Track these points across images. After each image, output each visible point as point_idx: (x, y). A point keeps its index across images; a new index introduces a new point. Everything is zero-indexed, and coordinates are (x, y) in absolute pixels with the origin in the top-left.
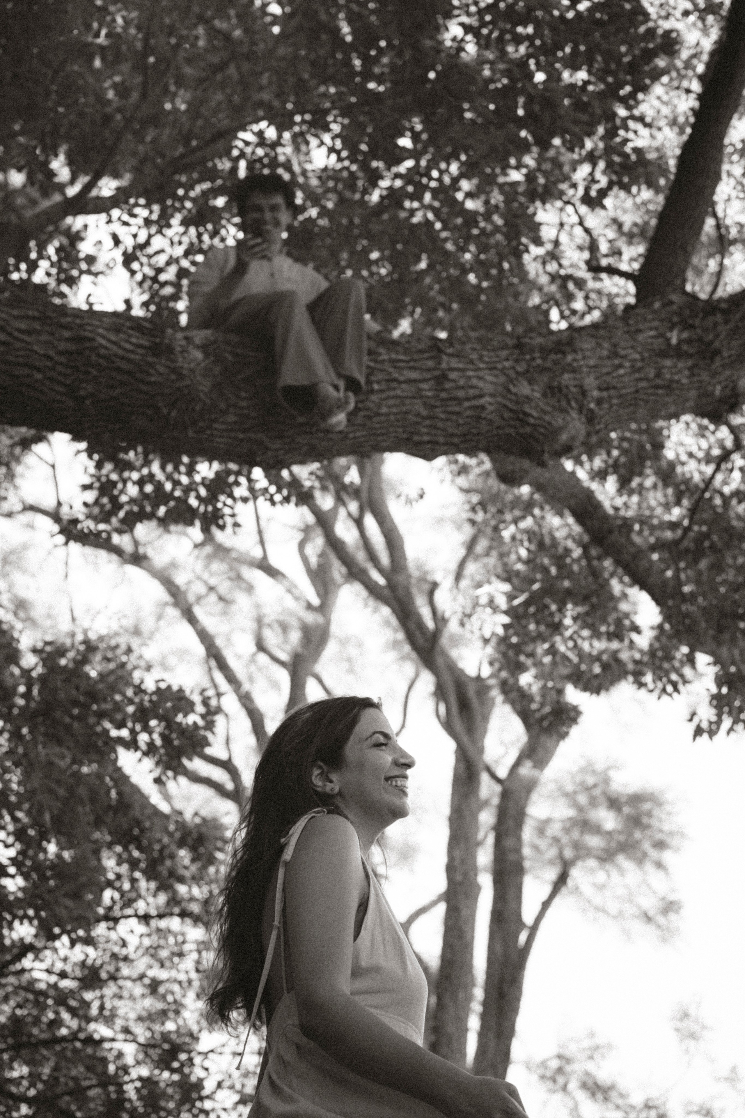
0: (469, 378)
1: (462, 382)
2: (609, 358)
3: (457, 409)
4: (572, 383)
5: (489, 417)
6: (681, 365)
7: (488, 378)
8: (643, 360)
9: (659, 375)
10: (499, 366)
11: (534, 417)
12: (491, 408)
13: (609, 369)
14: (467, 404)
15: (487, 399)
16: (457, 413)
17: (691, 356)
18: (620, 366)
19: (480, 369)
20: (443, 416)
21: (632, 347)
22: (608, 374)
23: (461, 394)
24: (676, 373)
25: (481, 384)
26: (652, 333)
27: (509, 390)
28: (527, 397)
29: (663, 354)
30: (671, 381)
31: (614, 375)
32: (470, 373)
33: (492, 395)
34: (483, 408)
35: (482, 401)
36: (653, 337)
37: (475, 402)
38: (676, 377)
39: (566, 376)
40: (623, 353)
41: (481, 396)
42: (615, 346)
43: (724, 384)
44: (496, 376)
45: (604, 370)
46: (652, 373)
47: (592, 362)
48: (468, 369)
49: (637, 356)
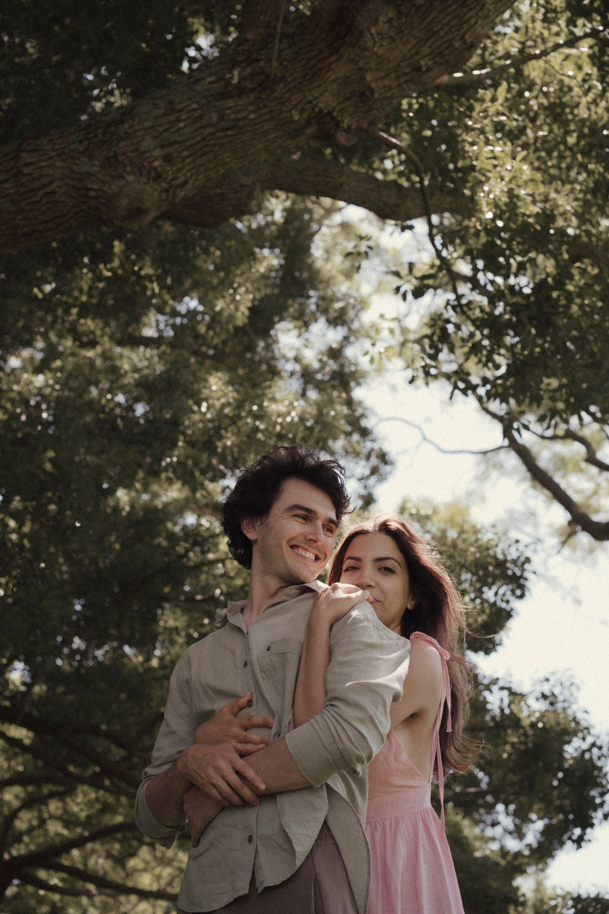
0: (42, 168)
1: (36, 174)
2: (165, 114)
3: (36, 199)
4: (131, 148)
5: (61, 199)
6: (243, 102)
7: (58, 164)
8: (201, 107)
9: (221, 118)
10: (66, 151)
11: (96, 190)
12: (62, 191)
13: (167, 127)
14: (41, 193)
15: (57, 183)
16: (38, 202)
17: (253, 90)
18: (178, 120)
19: (51, 158)
20: (28, 208)
21: (190, 99)
22: (166, 130)
23: (36, 184)
24: (239, 111)
25: (51, 171)
26: (212, 79)
27: (72, 171)
28: (88, 173)
29: (225, 95)
30: (236, 120)
31: (173, 130)
32: (43, 164)
33: (61, 179)
34: (54, 192)
35: (53, 187)
36: (211, 83)
37: (47, 189)
38: (240, 116)
39: (123, 144)
40: (179, 107)
41: (51, 182)
42: (171, 102)
43: (299, 107)
44: (64, 161)
45: (161, 129)
46: (215, 118)
47: (147, 124)
48: (40, 161)
49: (195, 106)
